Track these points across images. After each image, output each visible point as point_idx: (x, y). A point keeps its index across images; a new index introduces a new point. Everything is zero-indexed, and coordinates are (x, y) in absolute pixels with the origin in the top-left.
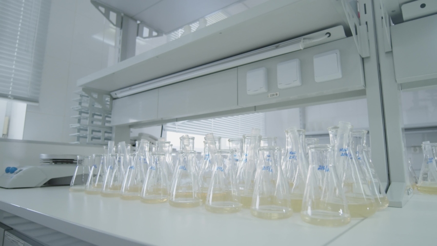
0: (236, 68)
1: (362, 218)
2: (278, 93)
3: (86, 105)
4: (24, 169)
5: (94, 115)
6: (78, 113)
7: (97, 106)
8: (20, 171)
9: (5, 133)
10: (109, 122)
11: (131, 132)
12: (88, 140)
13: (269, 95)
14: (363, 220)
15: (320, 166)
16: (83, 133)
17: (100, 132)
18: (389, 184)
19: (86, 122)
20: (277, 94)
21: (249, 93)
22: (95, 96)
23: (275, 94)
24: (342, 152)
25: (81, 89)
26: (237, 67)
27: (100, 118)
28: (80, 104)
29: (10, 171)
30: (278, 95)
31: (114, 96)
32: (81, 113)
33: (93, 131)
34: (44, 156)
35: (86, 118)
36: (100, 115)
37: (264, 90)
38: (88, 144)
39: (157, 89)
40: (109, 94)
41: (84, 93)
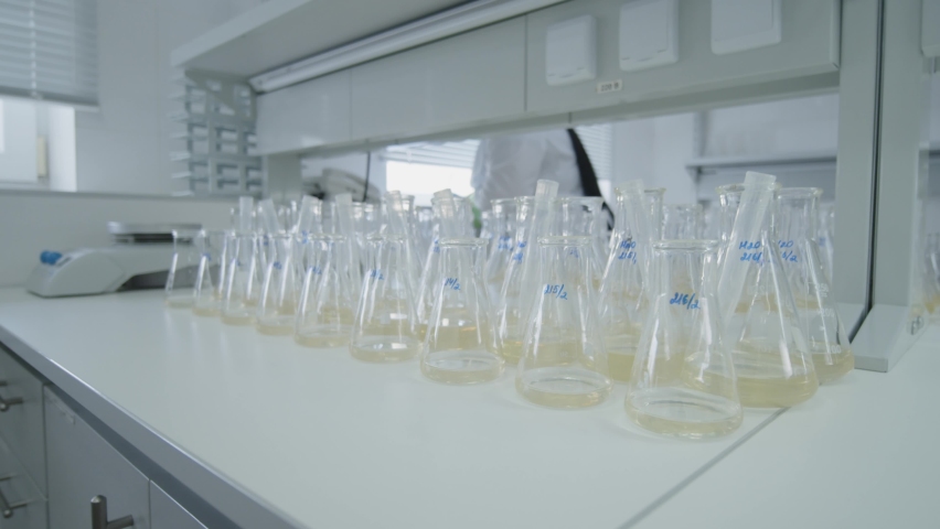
0: (523, 18)
1: (778, 409)
2: (620, 82)
3: (198, 108)
4: (76, 256)
5: (220, 130)
6: (185, 126)
7: (226, 111)
8: (67, 260)
9: (43, 172)
10: (254, 145)
11: (305, 167)
12: (211, 187)
13: (599, 86)
14: (779, 413)
15: (677, 295)
16: (199, 172)
17: (234, 167)
18: (870, 306)
19: (203, 148)
20: (617, 85)
21: (552, 81)
22: (216, 87)
23: (613, 83)
24: (744, 250)
25: (180, 75)
26: (525, 14)
27: (233, 136)
28: (188, 106)
29: (49, 259)
30: (620, 86)
31: (259, 88)
32: (191, 126)
33: (220, 168)
34: (116, 227)
35: (203, 139)
36: (233, 131)
37: (586, 73)
38: (214, 197)
39: (347, 71)
40: (245, 81)
41: (192, 83)
